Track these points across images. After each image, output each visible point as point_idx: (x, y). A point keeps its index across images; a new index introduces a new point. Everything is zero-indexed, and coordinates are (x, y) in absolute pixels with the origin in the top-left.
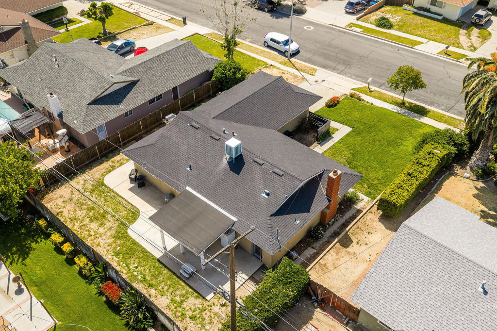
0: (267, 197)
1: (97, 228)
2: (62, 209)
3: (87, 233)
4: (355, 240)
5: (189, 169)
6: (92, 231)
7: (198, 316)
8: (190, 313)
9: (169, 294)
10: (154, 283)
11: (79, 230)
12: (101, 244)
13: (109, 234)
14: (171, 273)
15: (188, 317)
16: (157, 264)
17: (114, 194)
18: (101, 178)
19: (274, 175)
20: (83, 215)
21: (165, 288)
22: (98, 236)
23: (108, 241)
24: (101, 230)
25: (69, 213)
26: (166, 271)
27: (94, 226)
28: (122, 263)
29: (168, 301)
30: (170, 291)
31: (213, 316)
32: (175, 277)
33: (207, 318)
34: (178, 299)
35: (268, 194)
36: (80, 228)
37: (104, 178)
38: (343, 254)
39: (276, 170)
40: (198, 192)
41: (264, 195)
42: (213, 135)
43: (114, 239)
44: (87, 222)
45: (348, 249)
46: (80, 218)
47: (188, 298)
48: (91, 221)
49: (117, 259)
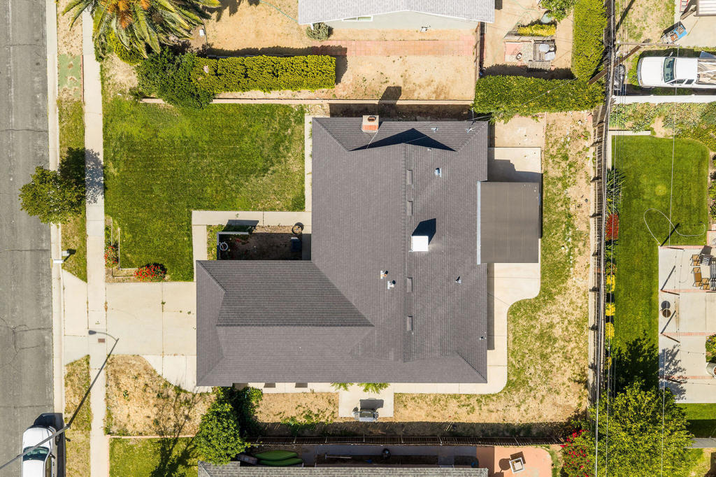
0: (440, 169)
1: (558, 325)
2: (568, 383)
3: (569, 328)
4: (384, 87)
5: (460, 281)
6: (564, 326)
7: (560, 156)
8: (563, 164)
9: (562, 196)
10: (563, 217)
11: (573, 339)
12: (569, 302)
13: (554, 307)
15: (568, 162)
16: (545, 235)
17: (510, 358)
18: (502, 394)
19: (415, 180)
20: (555, 355)
21: (559, 204)
22: (564, 315)
23: (561, 300)
24: (556, 319)
25: (565, 371)
26: (545, 220)
27: (557, 332)
28: (571, 262)
29: (569, 190)
30: (558, 198)
31: (550, 145)
32: (544, 208)
33: (556, 148)
34: (560, 185)
35: (438, 170)
36: (570, 341)
37: (501, 392)
38: (411, 86)
42: (409, 290)
43: (556, 297)
44: (560, 341)
45: (401, 85)
46: (560, 355)
47: (552, 179)
48: (555, 340)
49: (571, 269)
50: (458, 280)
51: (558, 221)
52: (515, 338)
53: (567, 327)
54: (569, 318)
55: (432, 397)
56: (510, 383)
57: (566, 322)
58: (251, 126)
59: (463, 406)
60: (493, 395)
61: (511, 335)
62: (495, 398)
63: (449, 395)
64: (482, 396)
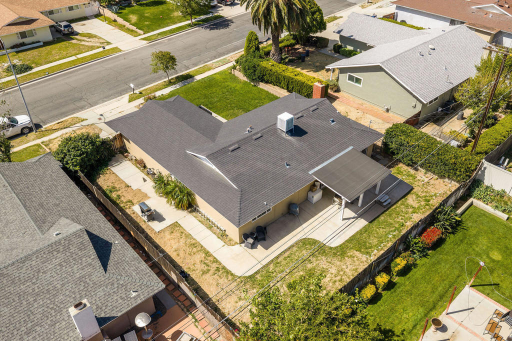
0: (335, 123)
5: (288, 167)
6: (334, 279)
7: (424, 199)
8: (423, 203)
9: (407, 216)
10: (397, 225)
13: (338, 263)
14: (384, 215)
16: (375, 224)
17: (271, 264)
18: (239, 279)
19: (315, 112)
21: (400, 217)
23: (348, 263)
24: (333, 270)
26: (382, 218)
28: (379, 248)
29: (415, 214)
30: (403, 214)
31: (422, 191)
33: (424, 194)
34: (410, 210)
35: (333, 121)
37: (239, 277)
39: (311, 109)
40: (317, 166)
41: (333, 124)
43: (346, 258)
47: (408, 204)
49: (375, 251)
50: (288, 165)
51: (392, 224)
52: (289, 257)
53: (335, 281)
54: (343, 277)
55: (194, 242)
56: (251, 277)
57: (339, 278)
58: (264, 99)
59: (205, 263)
60: (232, 275)
61: (288, 253)
62: (230, 277)
63: (205, 249)
64: (224, 268)
